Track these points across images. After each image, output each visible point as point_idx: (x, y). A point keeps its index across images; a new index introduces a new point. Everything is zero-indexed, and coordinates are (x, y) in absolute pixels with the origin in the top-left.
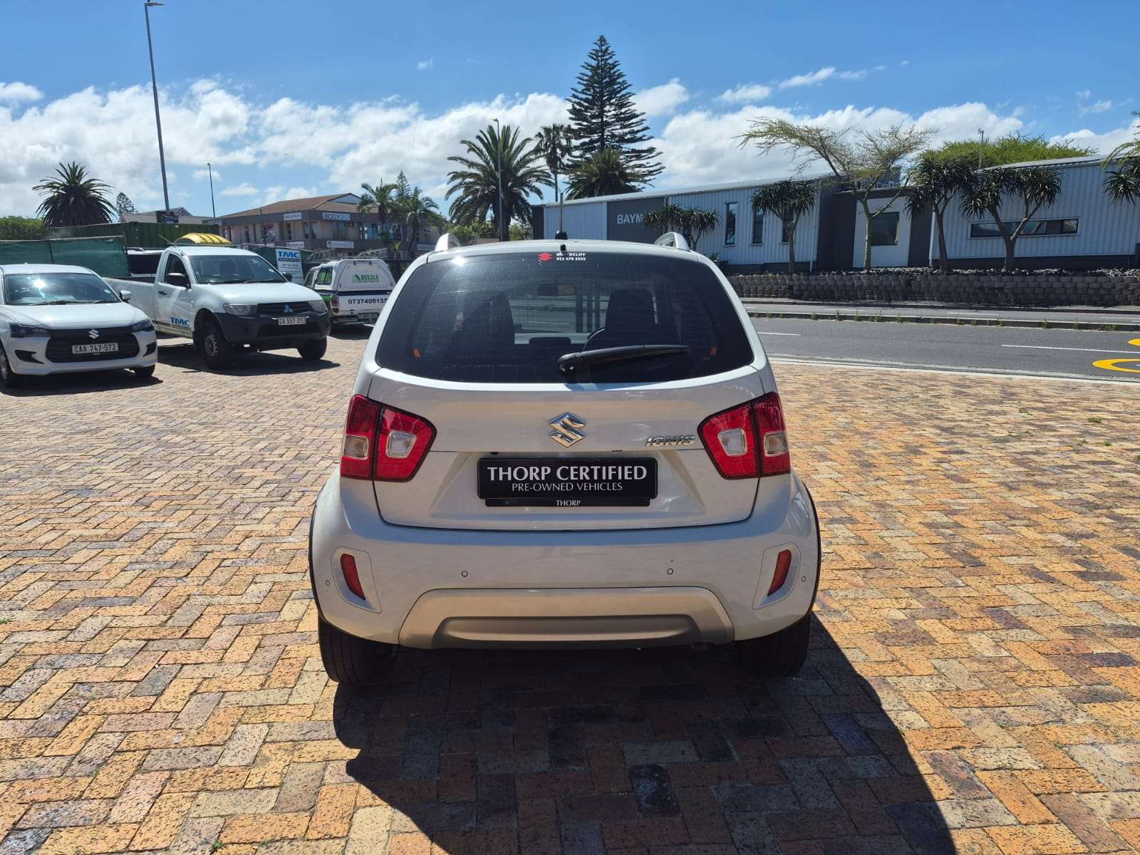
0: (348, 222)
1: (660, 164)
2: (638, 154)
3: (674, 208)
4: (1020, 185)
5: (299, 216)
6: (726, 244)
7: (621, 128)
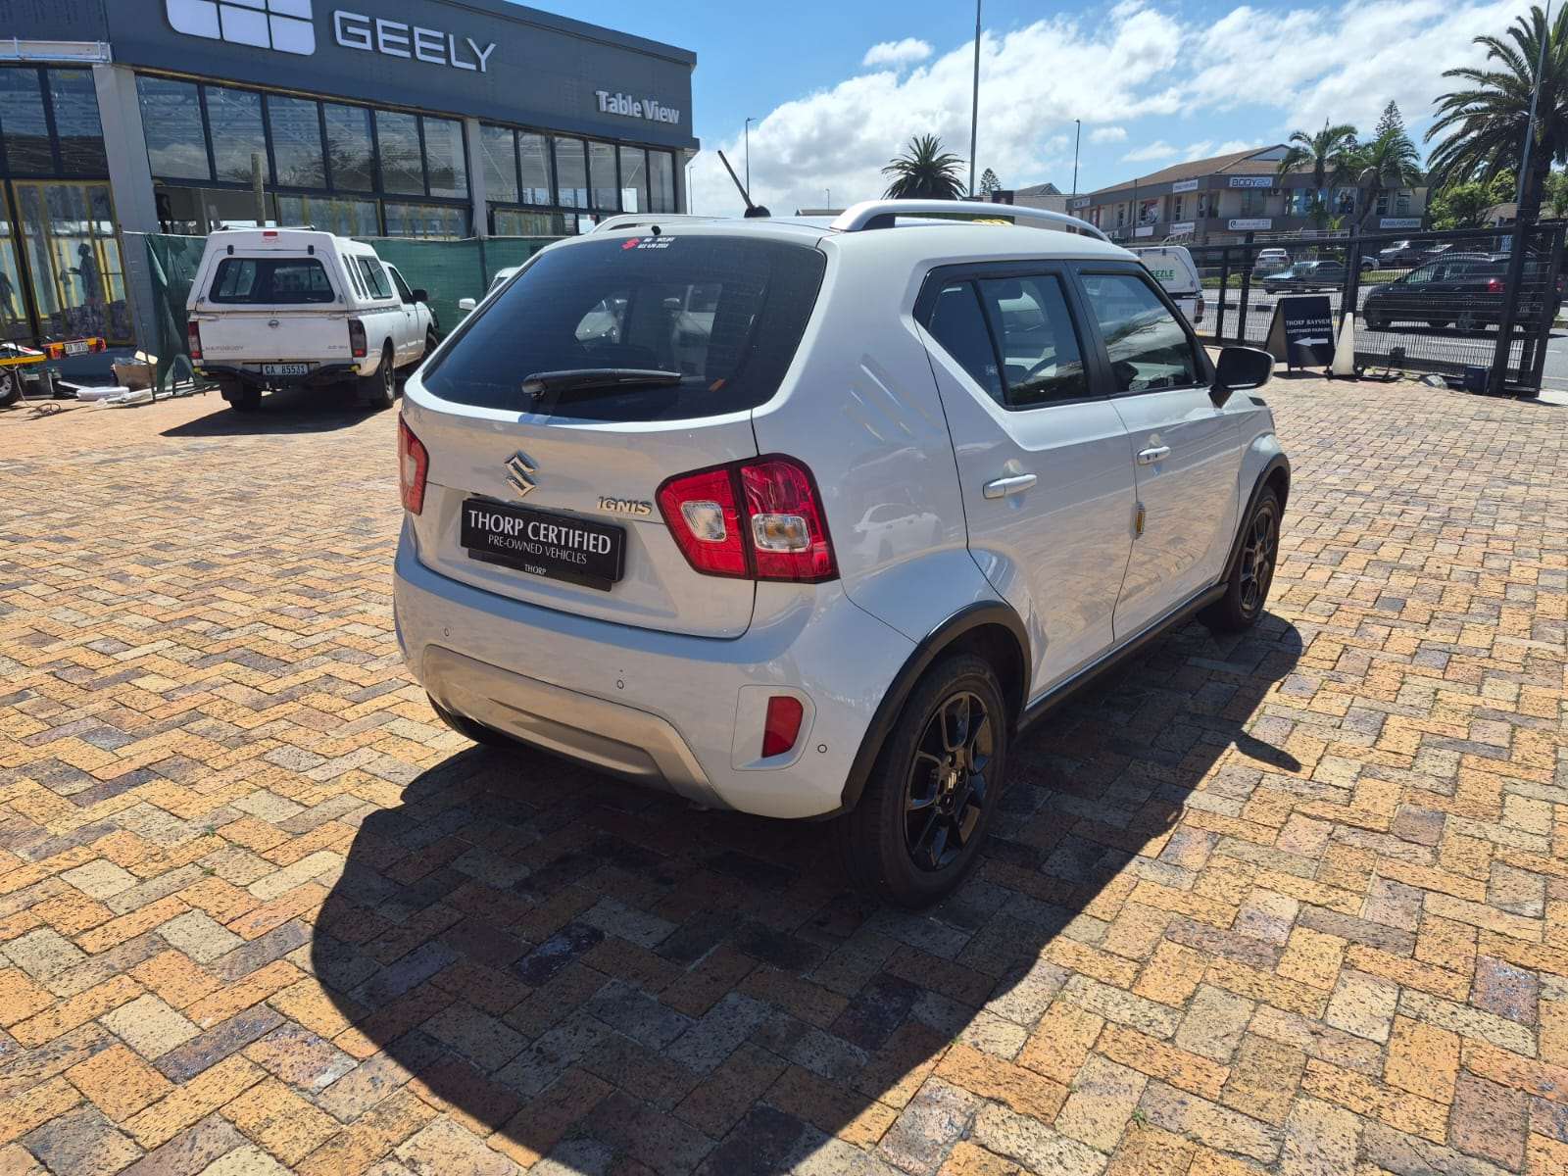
0: (1270, 189)
5: (1193, 185)
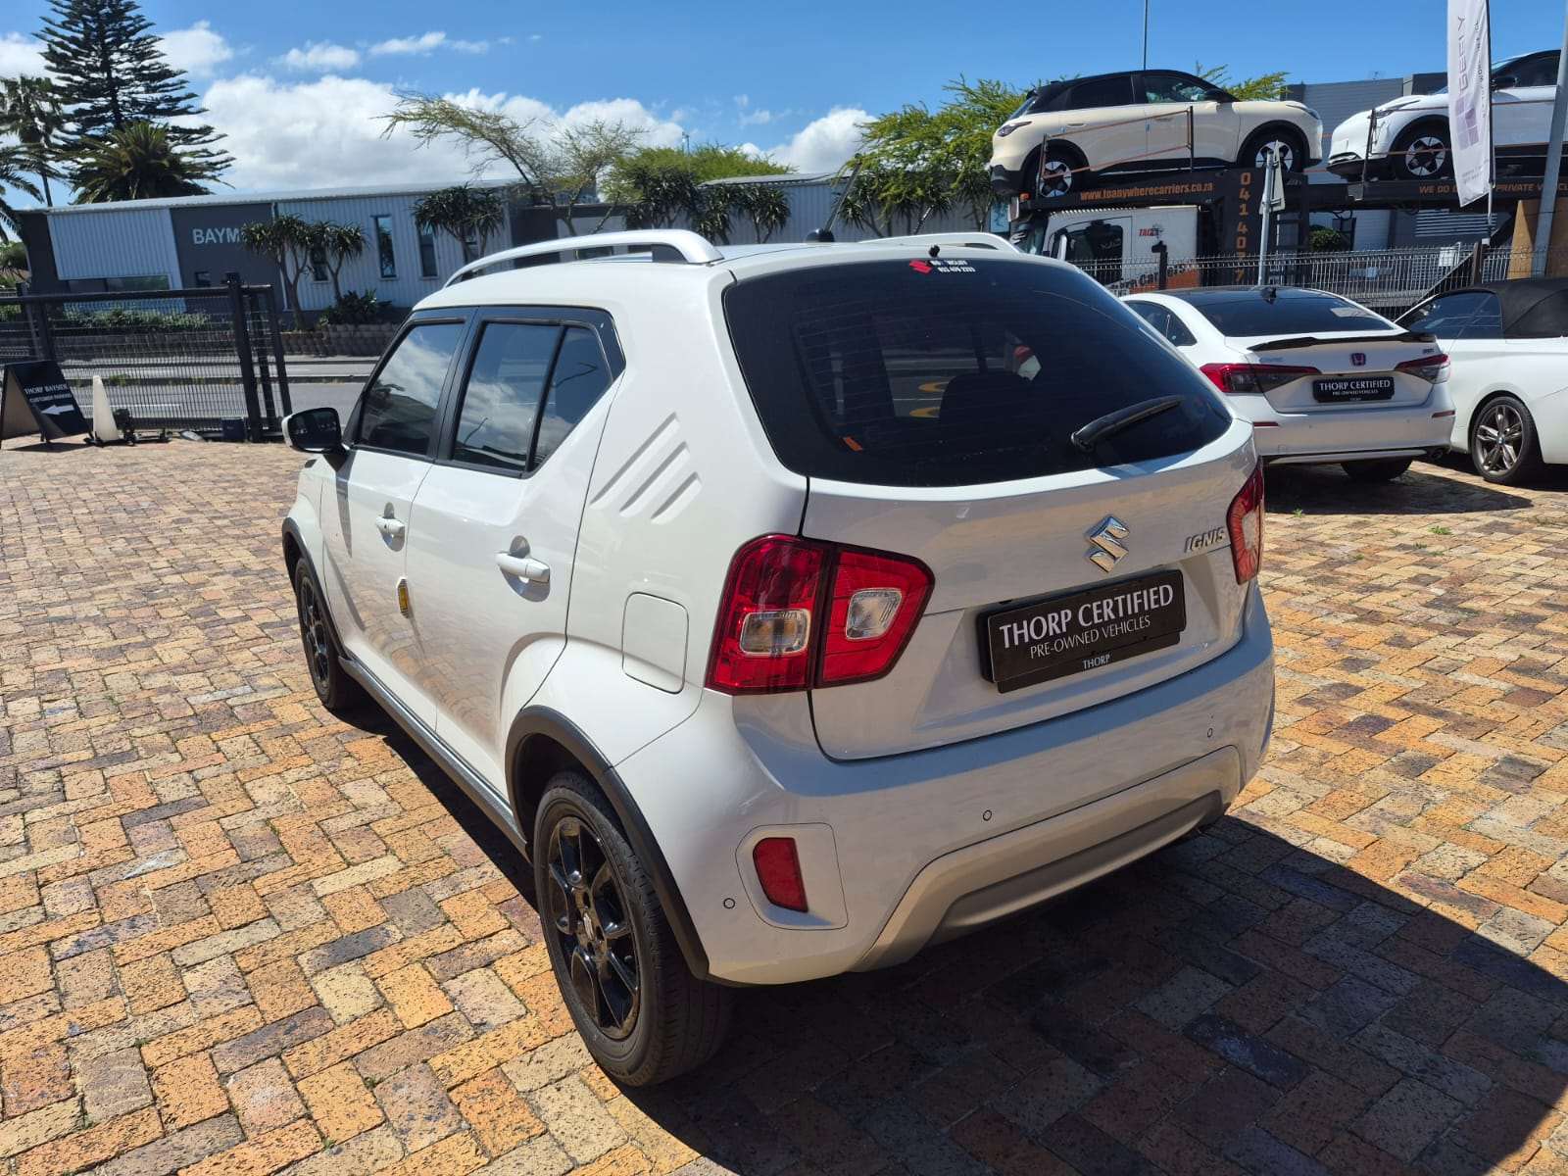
1: (224, 152)
2: (186, 135)
3: (291, 222)
4: (748, 205)
6: (383, 276)
7: (147, 92)
